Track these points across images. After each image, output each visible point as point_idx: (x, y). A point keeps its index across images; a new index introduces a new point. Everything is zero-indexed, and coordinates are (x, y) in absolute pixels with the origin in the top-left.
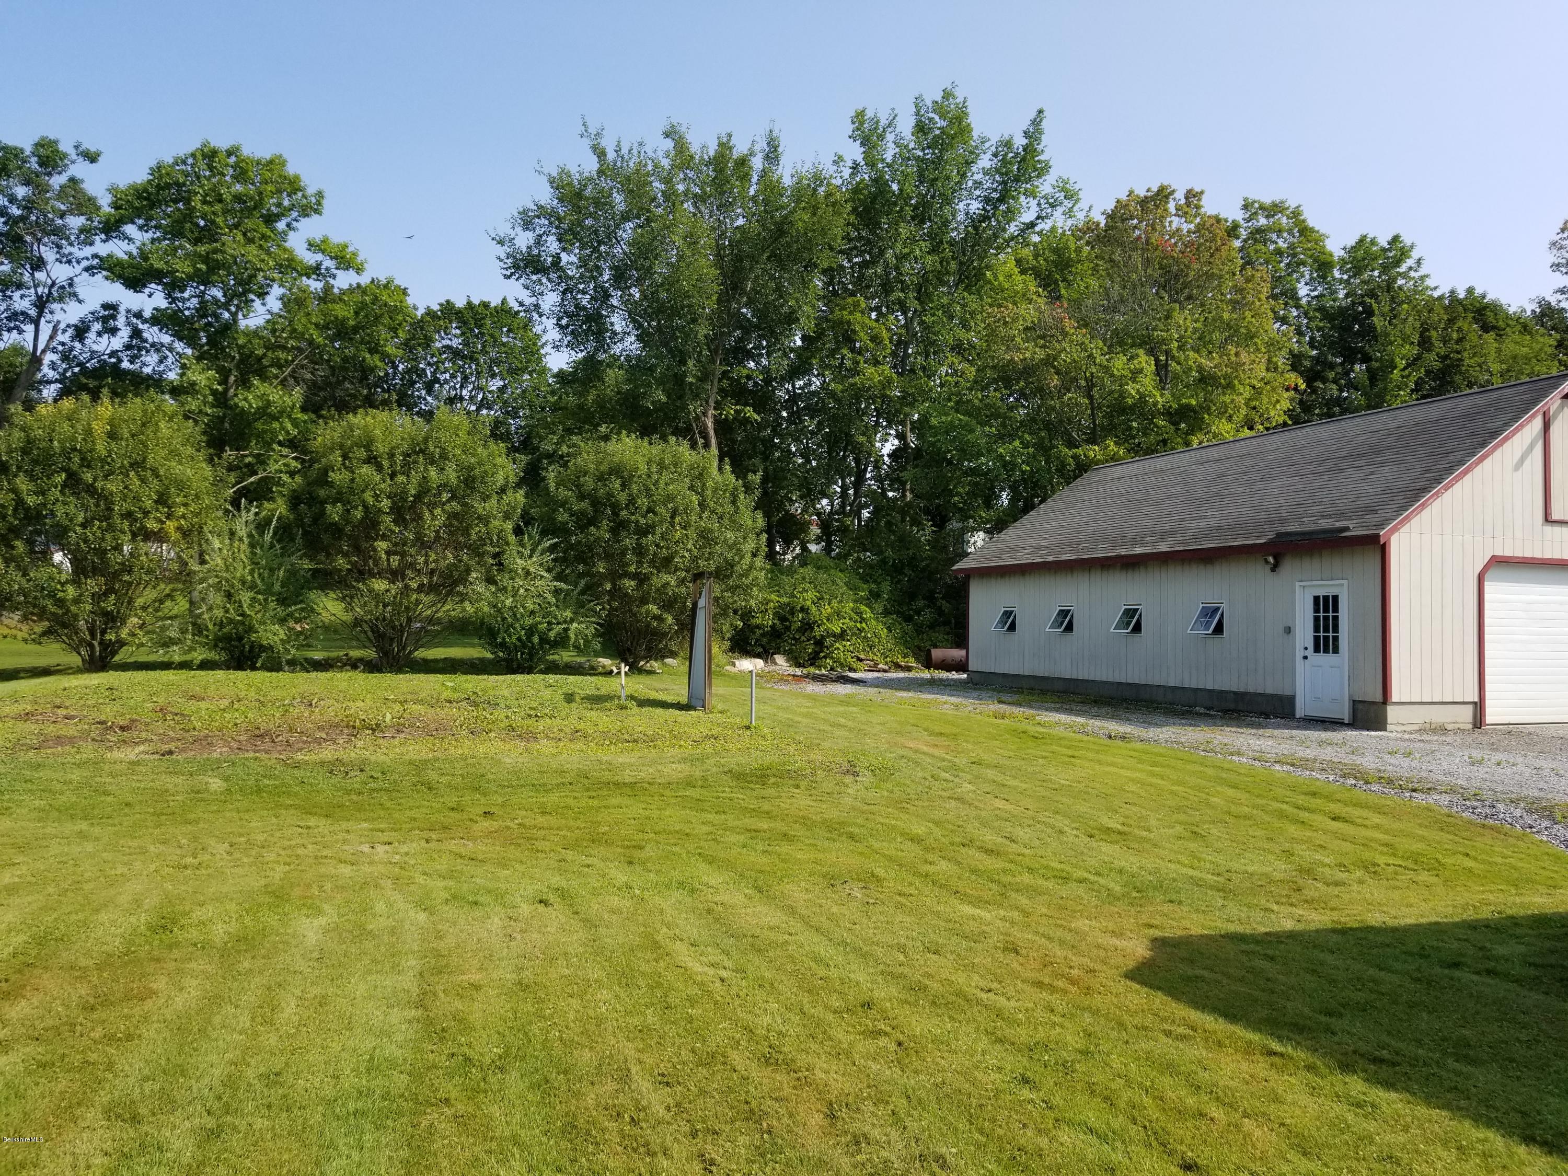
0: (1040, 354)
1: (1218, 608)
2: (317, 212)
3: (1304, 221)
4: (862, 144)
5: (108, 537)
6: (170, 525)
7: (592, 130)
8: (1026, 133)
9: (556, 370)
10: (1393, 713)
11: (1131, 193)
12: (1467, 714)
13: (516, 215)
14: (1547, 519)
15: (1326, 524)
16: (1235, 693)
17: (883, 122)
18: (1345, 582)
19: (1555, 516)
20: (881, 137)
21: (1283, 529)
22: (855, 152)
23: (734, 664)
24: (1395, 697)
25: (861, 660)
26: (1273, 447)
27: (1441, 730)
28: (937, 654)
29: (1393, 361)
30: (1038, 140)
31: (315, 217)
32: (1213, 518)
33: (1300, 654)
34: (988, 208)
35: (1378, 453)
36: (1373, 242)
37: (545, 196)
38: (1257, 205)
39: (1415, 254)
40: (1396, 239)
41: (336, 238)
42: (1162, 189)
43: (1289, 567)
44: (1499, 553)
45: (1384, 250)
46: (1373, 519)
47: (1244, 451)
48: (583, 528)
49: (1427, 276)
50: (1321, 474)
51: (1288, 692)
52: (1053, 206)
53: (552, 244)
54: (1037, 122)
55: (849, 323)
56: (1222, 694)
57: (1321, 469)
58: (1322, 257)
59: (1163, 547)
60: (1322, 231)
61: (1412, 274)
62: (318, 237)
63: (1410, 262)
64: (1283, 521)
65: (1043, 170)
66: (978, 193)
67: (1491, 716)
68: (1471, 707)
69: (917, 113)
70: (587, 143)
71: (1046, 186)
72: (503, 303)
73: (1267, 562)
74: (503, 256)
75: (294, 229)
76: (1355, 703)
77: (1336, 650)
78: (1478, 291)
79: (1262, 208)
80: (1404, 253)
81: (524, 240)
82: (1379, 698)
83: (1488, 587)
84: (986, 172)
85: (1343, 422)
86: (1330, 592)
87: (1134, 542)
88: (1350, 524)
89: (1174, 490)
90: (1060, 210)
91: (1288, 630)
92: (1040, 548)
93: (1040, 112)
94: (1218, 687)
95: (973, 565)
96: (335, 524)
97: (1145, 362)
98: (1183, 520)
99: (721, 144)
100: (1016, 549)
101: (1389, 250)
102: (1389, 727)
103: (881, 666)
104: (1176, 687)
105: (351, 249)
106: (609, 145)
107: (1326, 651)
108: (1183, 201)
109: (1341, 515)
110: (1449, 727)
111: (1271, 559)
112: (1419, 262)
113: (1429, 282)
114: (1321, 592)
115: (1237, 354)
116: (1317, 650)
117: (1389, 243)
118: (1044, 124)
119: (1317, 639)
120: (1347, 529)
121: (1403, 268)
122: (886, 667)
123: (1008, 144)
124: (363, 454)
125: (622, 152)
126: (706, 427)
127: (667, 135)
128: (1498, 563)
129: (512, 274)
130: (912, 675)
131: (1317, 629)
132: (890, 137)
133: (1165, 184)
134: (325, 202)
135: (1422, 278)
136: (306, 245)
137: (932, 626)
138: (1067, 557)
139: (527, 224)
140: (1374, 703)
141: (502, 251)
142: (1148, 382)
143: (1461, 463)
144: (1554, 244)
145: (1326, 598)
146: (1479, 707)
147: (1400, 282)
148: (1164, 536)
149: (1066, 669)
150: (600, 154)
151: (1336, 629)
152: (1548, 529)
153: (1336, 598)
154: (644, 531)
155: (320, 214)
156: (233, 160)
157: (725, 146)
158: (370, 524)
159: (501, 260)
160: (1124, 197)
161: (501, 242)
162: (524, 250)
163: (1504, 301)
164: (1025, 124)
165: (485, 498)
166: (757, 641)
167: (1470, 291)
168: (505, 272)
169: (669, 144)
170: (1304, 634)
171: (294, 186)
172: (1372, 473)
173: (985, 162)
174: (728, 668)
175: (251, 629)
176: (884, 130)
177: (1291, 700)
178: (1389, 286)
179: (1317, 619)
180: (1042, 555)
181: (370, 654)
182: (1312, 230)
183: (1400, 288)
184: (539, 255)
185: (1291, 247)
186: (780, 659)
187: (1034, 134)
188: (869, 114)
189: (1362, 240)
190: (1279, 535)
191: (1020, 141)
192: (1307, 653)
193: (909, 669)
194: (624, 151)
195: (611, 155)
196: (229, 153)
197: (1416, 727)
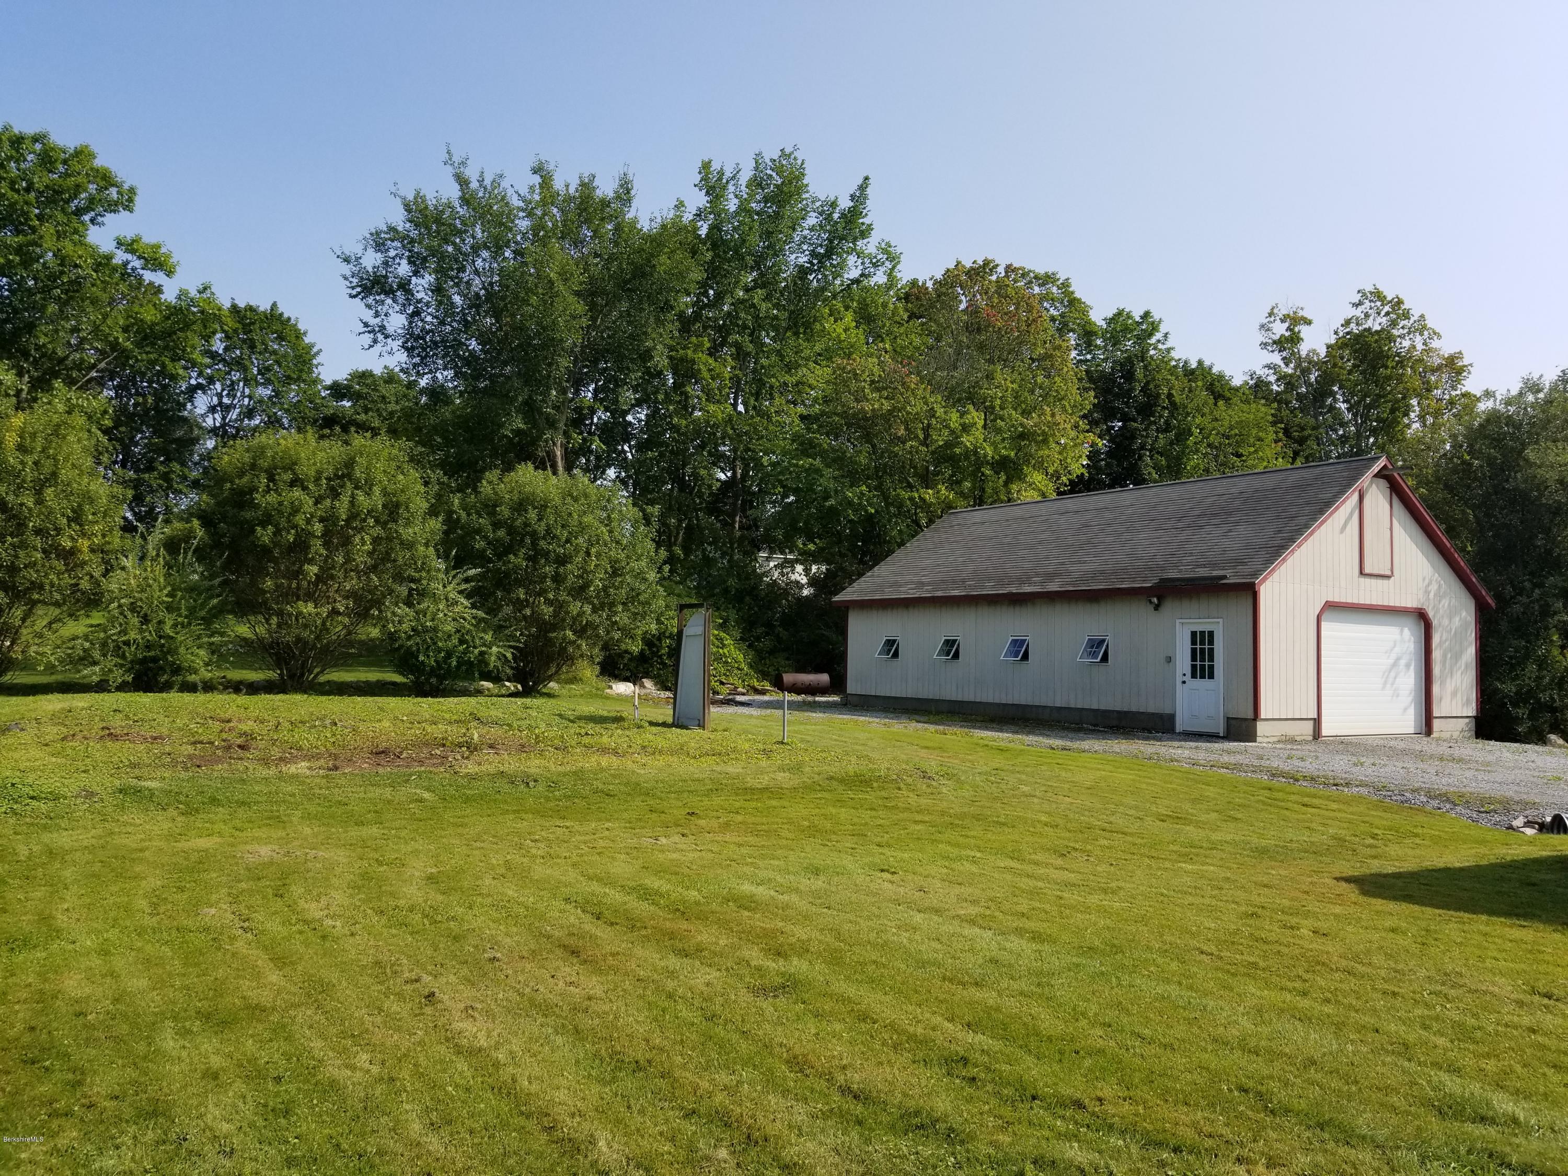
0: (887, 406)
1: (1104, 641)
2: (129, 208)
3: (1073, 293)
4: (708, 193)
5: (22, 554)
6: (84, 544)
7: (456, 159)
8: (852, 197)
9: (329, 382)
10: (1261, 727)
11: (958, 263)
12: (1309, 727)
13: (368, 236)
14: (1362, 573)
15: (1203, 572)
16: (1118, 712)
17: (728, 174)
18: (1221, 620)
19: (1367, 570)
20: (724, 188)
21: (1165, 576)
22: (700, 200)
23: (610, 687)
24: (1263, 715)
25: (722, 683)
26: (1128, 503)
27: (1292, 741)
28: (788, 678)
29: (1190, 430)
30: (864, 203)
31: (124, 214)
32: (1092, 565)
33: (1179, 679)
34: (815, 261)
35: (1230, 514)
36: (1129, 316)
37: (398, 218)
38: (1032, 275)
39: (1163, 328)
40: (1146, 315)
41: (149, 238)
42: (986, 263)
43: (1170, 607)
44: (1331, 599)
45: (1138, 324)
46: (1246, 569)
47: (1101, 505)
48: (500, 556)
49: (1173, 349)
50: (1183, 529)
51: (1168, 711)
52: (875, 265)
53: (404, 269)
54: (863, 187)
55: (693, 362)
56: (1106, 713)
57: (1180, 525)
58: (1088, 328)
59: (1053, 587)
60: (1088, 303)
61: (1160, 346)
62: (129, 235)
63: (1158, 336)
64: (1163, 569)
65: (865, 233)
66: (805, 247)
67: (1325, 731)
68: (1312, 722)
69: (756, 169)
70: (450, 170)
71: (870, 246)
72: (272, 310)
73: (1151, 602)
74: (348, 274)
75: (98, 224)
76: (1228, 720)
77: (1211, 676)
78: (1207, 363)
79: (1036, 277)
80: (1154, 327)
81: (371, 260)
82: (1250, 715)
83: (1324, 625)
84: (812, 229)
85: (1187, 485)
86: (1207, 628)
87: (1022, 582)
88: (1227, 573)
89: (1043, 536)
90: (882, 269)
91: (1169, 660)
92: (923, 584)
93: (866, 178)
94: (1102, 707)
95: (855, 597)
96: (264, 546)
97: (976, 417)
98: (1063, 564)
99: (583, 184)
100: (896, 584)
101: (1141, 323)
102: (1258, 739)
103: (740, 690)
104: (1061, 708)
105: (163, 250)
106: (472, 173)
107: (1203, 677)
108: (1003, 274)
109: (1214, 565)
110: (1298, 738)
111: (1155, 600)
112: (1166, 335)
113: (1173, 354)
114: (1198, 628)
115: (1053, 415)
116: (1194, 676)
117: (1142, 317)
118: (869, 191)
119: (1194, 667)
120: (1225, 577)
121: (1153, 340)
122: (744, 691)
123: (834, 205)
124: (288, 476)
125: (485, 183)
126: (555, 456)
127: (535, 171)
128: (1331, 607)
129: (359, 293)
130: (766, 698)
131: (1194, 658)
132: (731, 188)
133: (990, 258)
134: (137, 199)
135: (1169, 350)
136: (115, 243)
137: (772, 652)
138: (956, 593)
139: (380, 246)
140: (1246, 719)
141: (347, 269)
142: (978, 434)
143: (1307, 526)
144: (1262, 326)
145: (1202, 633)
146: (1317, 722)
147: (1152, 352)
148: (1050, 577)
149: (950, 692)
150: (462, 182)
151: (1211, 659)
152: (1362, 580)
153: (1211, 634)
154: (562, 561)
155: (131, 211)
156: (38, 147)
157: (587, 186)
158: (301, 547)
159: (346, 278)
160: (952, 266)
161: (347, 260)
162: (370, 270)
163: (1227, 373)
164: (853, 188)
165: (408, 523)
166: (625, 665)
167: (1200, 363)
168: (350, 291)
169: (537, 179)
170: (1183, 662)
171: (106, 179)
172: (1230, 531)
173: (812, 220)
174: (608, 691)
175: (173, 651)
176: (727, 182)
177: (1172, 718)
178: (1143, 356)
179: (1194, 651)
180: (927, 591)
181: (273, 675)
182: (1079, 301)
183: (1151, 357)
184: (386, 277)
185: (1062, 315)
186: (648, 683)
187: (859, 197)
188: (715, 166)
189: (1120, 313)
190: (1163, 580)
191: (845, 203)
192: (1185, 679)
193: (763, 692)
194: (487, 182)
195: (474, 185)
196: (36, 139)
197: (1275, 739)
